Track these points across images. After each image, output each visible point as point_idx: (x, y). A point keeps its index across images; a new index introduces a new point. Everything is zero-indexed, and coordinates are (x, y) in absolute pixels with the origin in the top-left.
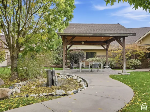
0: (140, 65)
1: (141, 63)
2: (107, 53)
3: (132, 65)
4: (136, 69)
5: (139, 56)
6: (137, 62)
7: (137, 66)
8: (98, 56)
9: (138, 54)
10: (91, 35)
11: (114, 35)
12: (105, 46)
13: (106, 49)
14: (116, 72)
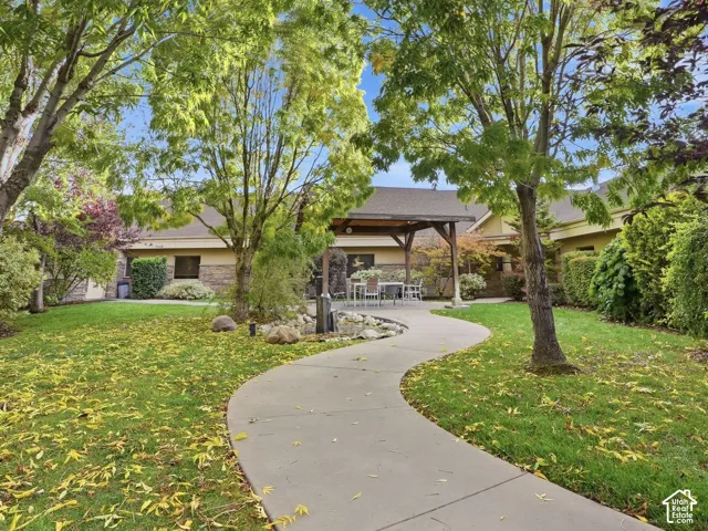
0: (483, 290)
1: (485, 285)
2: (407, 259)
3: (467, 287)
4: (475, 298)
5: (479, 265)
6: (477, 280)
7: (478, 291)
8: (380, 266)
9: (477, 260)
10: (389, 218)
11: (435, 220)
12: (402, 239)
13: (406, 248)
14: (440, 305)
